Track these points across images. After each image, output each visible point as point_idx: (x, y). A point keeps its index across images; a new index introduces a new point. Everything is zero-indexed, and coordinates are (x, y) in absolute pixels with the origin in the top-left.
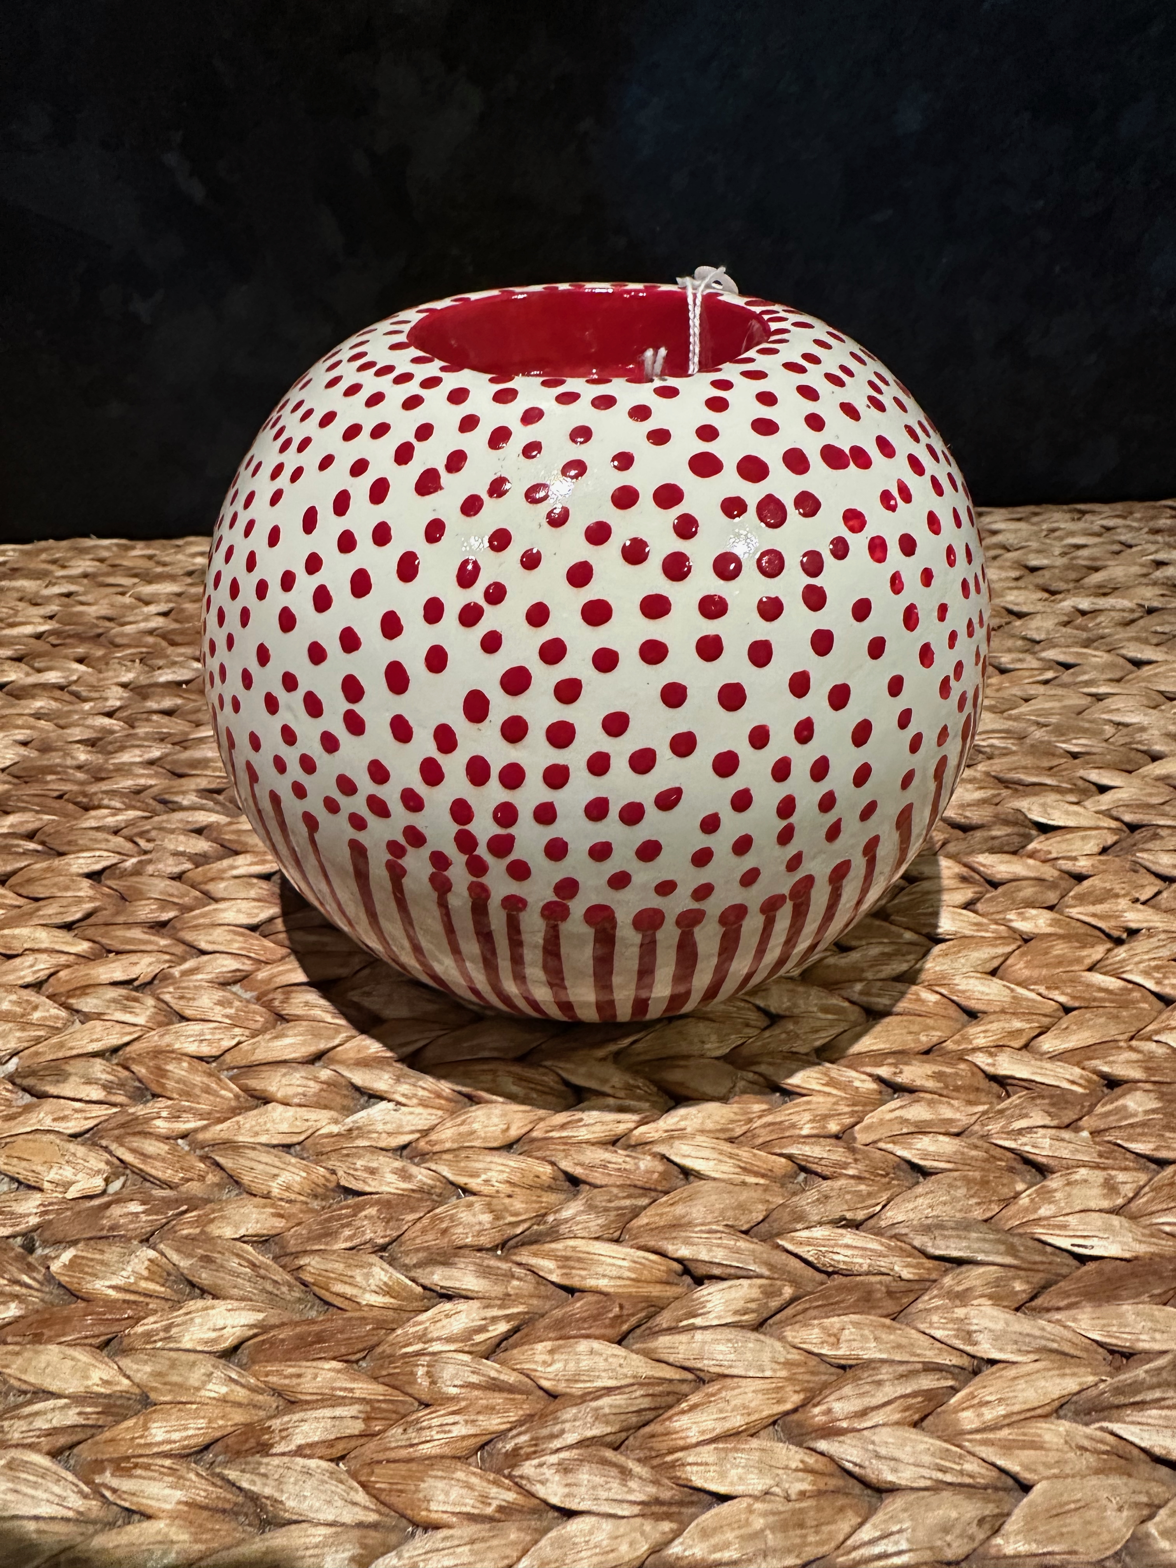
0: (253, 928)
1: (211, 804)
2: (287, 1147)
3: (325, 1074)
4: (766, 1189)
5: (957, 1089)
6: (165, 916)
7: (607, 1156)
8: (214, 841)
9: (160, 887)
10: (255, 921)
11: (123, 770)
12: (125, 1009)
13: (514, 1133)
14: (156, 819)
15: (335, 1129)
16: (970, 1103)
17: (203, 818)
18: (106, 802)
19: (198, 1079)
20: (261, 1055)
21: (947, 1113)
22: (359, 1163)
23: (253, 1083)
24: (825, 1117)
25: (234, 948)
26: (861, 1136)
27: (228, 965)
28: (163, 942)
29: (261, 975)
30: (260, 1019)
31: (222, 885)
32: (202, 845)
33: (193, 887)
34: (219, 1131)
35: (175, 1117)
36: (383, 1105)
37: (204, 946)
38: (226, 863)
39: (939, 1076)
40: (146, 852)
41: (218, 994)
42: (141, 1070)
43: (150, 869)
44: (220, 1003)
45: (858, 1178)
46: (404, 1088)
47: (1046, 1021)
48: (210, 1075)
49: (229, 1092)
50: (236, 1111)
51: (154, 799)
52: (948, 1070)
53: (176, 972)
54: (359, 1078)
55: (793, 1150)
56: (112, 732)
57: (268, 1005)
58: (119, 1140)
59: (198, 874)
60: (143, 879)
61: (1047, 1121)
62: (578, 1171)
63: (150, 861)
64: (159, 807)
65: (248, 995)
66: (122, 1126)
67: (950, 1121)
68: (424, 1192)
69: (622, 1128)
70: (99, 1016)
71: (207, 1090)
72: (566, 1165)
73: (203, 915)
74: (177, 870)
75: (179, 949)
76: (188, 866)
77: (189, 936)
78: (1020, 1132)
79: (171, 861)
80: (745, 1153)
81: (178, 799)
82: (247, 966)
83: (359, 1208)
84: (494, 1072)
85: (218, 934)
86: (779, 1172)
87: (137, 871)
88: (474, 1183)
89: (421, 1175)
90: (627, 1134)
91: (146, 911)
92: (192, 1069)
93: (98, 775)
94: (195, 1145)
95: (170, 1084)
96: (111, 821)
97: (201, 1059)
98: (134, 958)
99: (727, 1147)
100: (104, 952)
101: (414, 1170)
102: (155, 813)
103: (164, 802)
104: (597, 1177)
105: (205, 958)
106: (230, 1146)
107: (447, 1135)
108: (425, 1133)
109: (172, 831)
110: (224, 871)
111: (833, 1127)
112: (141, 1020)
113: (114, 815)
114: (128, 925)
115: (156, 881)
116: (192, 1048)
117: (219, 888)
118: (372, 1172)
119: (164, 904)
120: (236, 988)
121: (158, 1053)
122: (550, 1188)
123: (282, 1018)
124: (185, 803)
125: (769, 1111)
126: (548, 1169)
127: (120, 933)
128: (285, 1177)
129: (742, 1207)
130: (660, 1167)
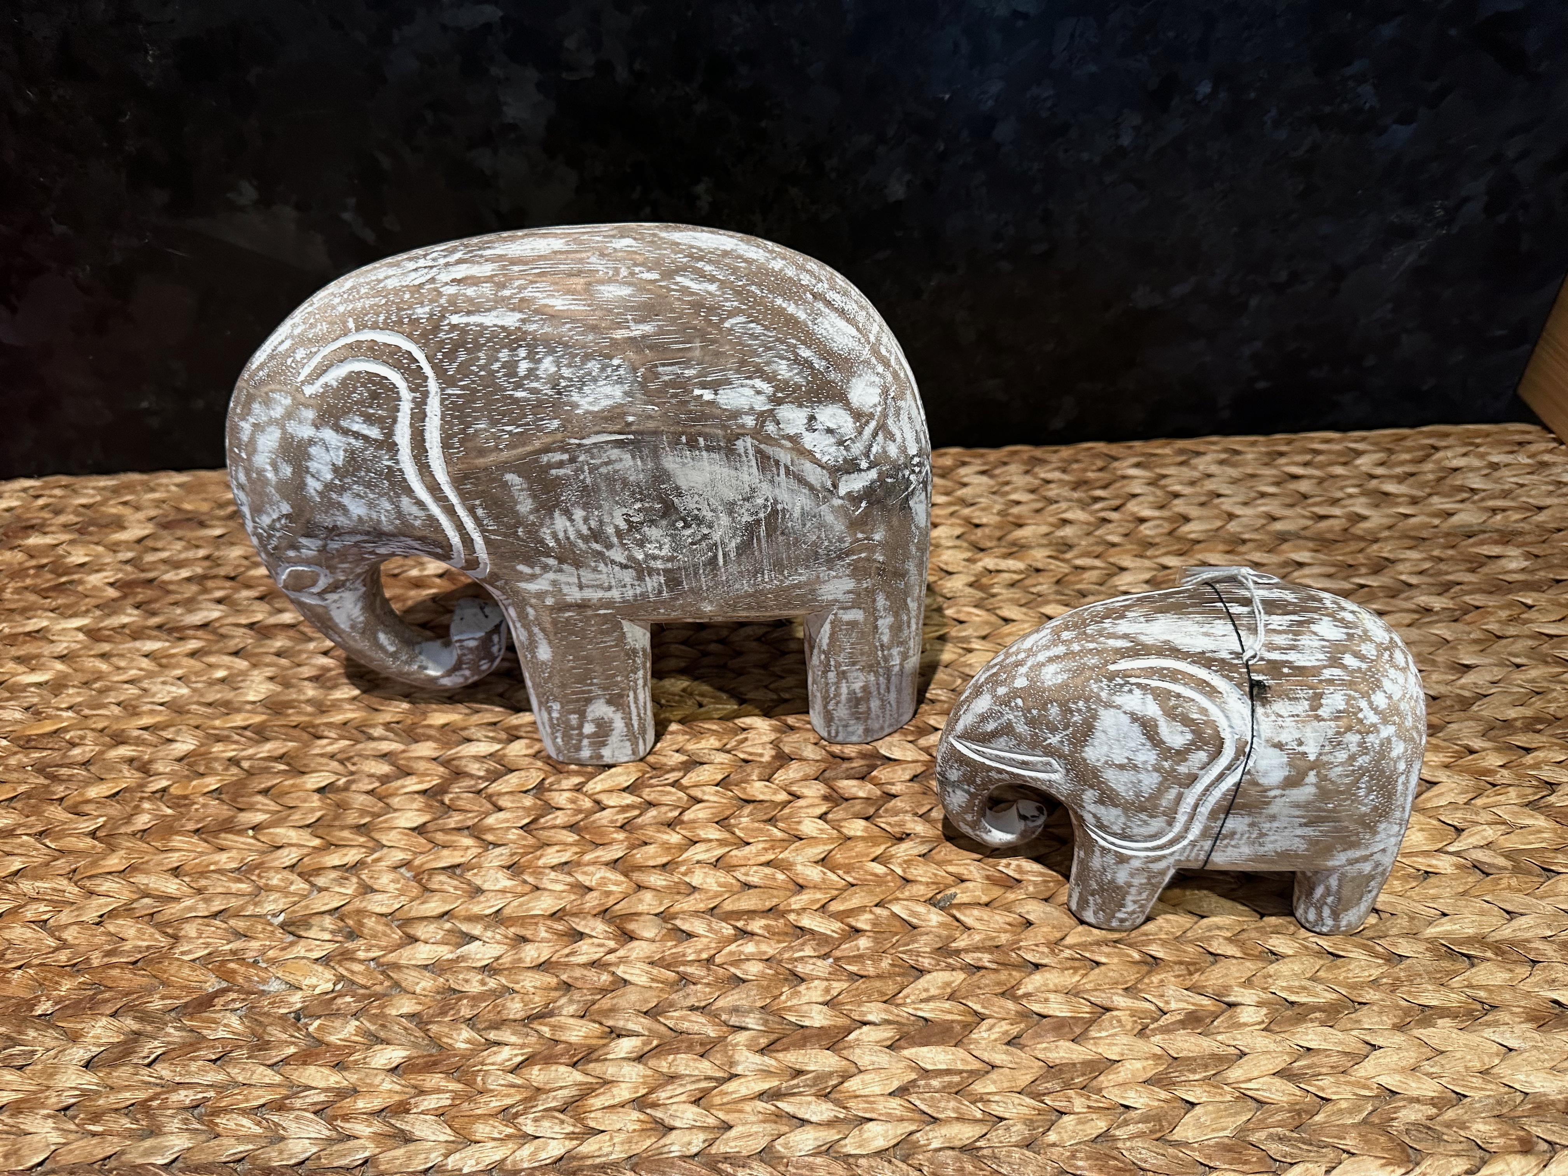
0: (413, 829)
1: (391, 735)
2: (426, 967)
3: (448, 926)
4: (662, 990)
5: (774, 934)
6: (363, 821)
7: (586, 972)
8: (392, 764)
9: (360, 800)
10: (415, 825)
11: (336, 705)
12: (341, 885)
13: (542, 960)
14: (359, 746)
15: (450, 956)
16: (779, 942)
17: (385, 746)
18: (326, 733)
19: (380, 928)
20: (413, 914)
21: (764, 947)
22: (461, 976)
23: (411, 931)
24: (701, 951)
25: (402, 844)
26: (718, 960)
27: (399, 856)
28: (362, 839)
29: (417, 862)
30: (415, 891)
31: (397, 799)
32: (384, 768)
33: (380, 799)
34: (391, 957)
35: (368, 950)
36: (477, 943)
37: (385, 842)
38: (399, 783)
39: (767, 927)
40: (352, 773)
41: (392, 876)
42: (350, 922)
43: (354, 787)
44: (393, 881)
45: (708, 984)
46: (489, 934)
47: (836, 892)
48: (387, 925)
49: (397, 935)
50: (400, 946)
51: (356, 728)
52: (773, 923)
53: (369, 860)
54: (465, 927)
55: (681, 969)
56: (329, 670)
57: (419, 882)
58: (339, 963)
59: (382, 790)
60: (350, 794)
61: (812, 954)
62: (570, 981)
63: (353, 781)
64: (360, 736)
65: (408, 875)
66: (342, 954)
67: (765, 953)
68: (493, 991)
69: (596, 957)
70: (326, 889)
71: (385, 934)
72: (564, 977)
73: (385, 821)
74: (371, 787)
75: (371, 844)
76: (377, 784)
77: (377, 836)
78: (796, 960)
79: (366, 780)
80: (655, 971)
81: (371, 731)
82: (409, 856)
83: (460, 999)
84: (536, 924)
85: (393, 835)
86: (671, 980)
87: (346, 788)
88: (517, 987)
89: (492, 983)
90: (600, 959)
91: (352, 818)
92: (377, 922)
93: (322, 708)
94: (379, 965)
95: (366, 931)
96: (329, 749)
97: (382, 915)
98: (345, 851)
99: (647, 968)
100: (330, 846)
101: (487, 980)
102: (357, 742)
103: (363, 732)
104: (579, 984)
105: (385, 850)
106: (396, 966)
107: (506, 960)
108: (498, 959)
109: (367, 757)
110: (398, 789)
111: (704, 956)
112: (350, 891)
113: (331, 744)
114: (343, 828)
115: (357, 796)
116: (378, 910)
117: (395, 801)
118: (467, 981)
119: (363, 812)
120: (403, 870)
121: (360, 912)
122: (556, 989)
123: (426, 889)
124: (376, 735)
125: (675, 946)
126: (555, 980)
127: (337, 833)
128: (423, 984)
129: (646, 1001)
130: (611, 979)
